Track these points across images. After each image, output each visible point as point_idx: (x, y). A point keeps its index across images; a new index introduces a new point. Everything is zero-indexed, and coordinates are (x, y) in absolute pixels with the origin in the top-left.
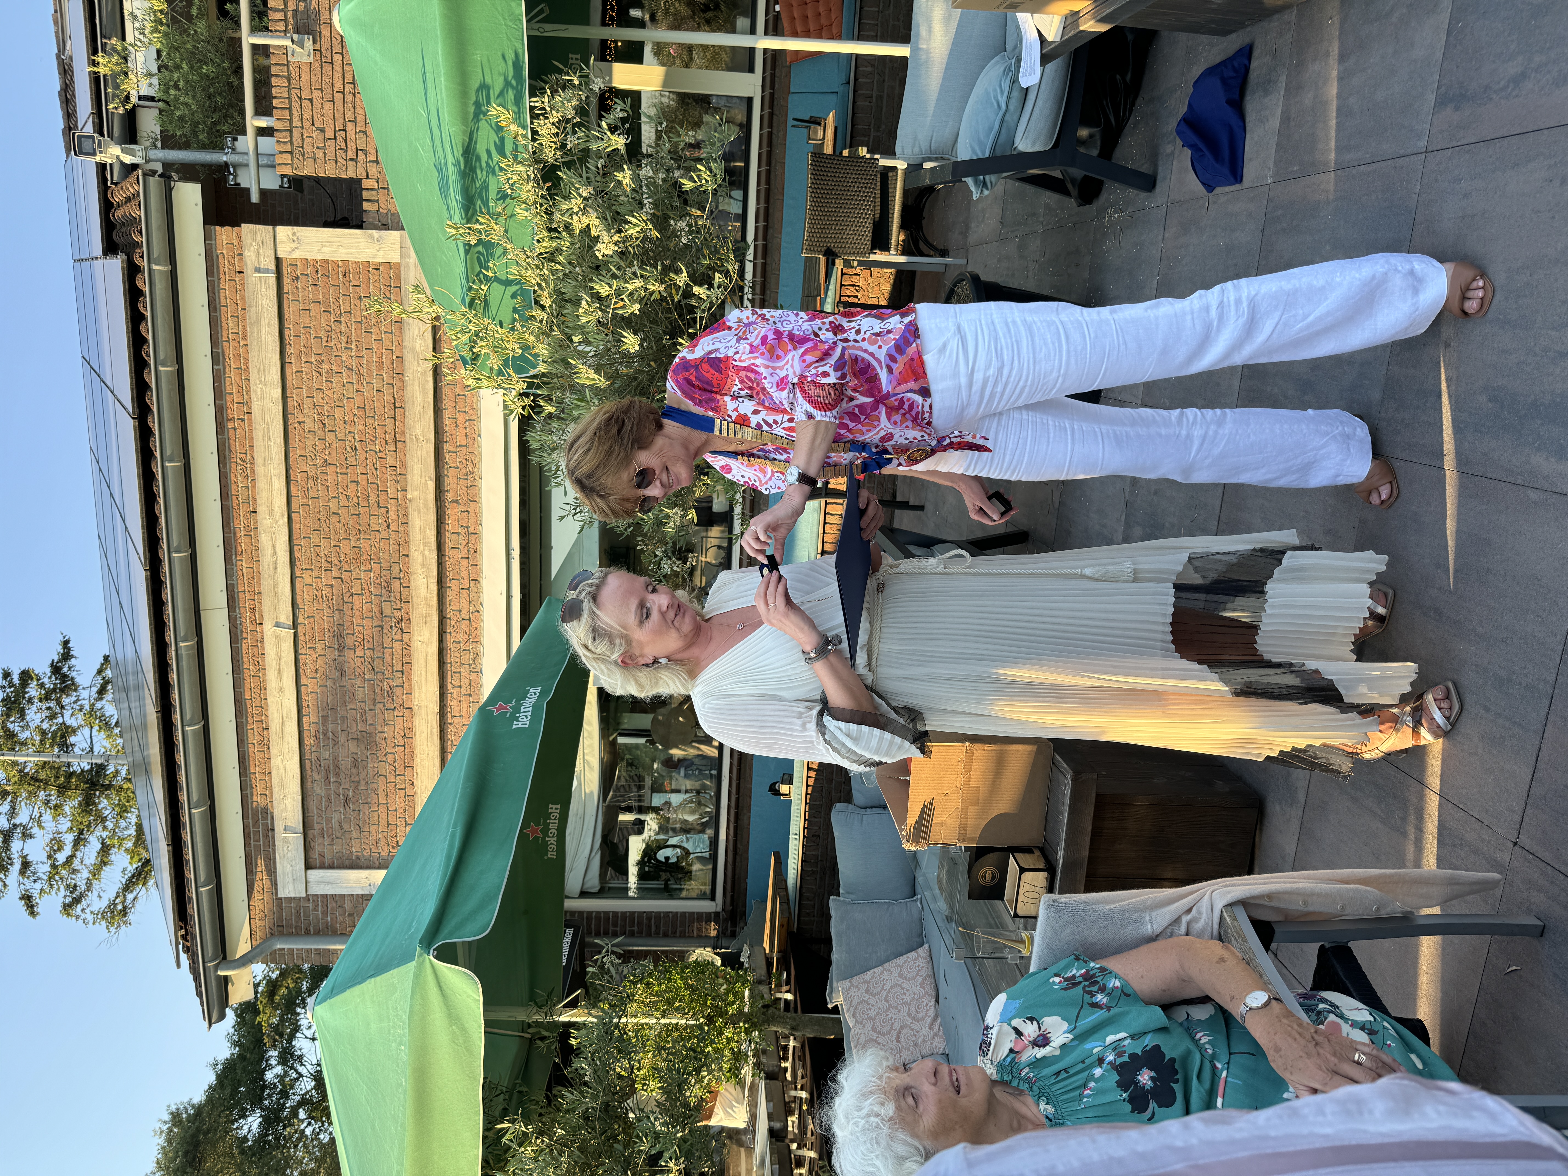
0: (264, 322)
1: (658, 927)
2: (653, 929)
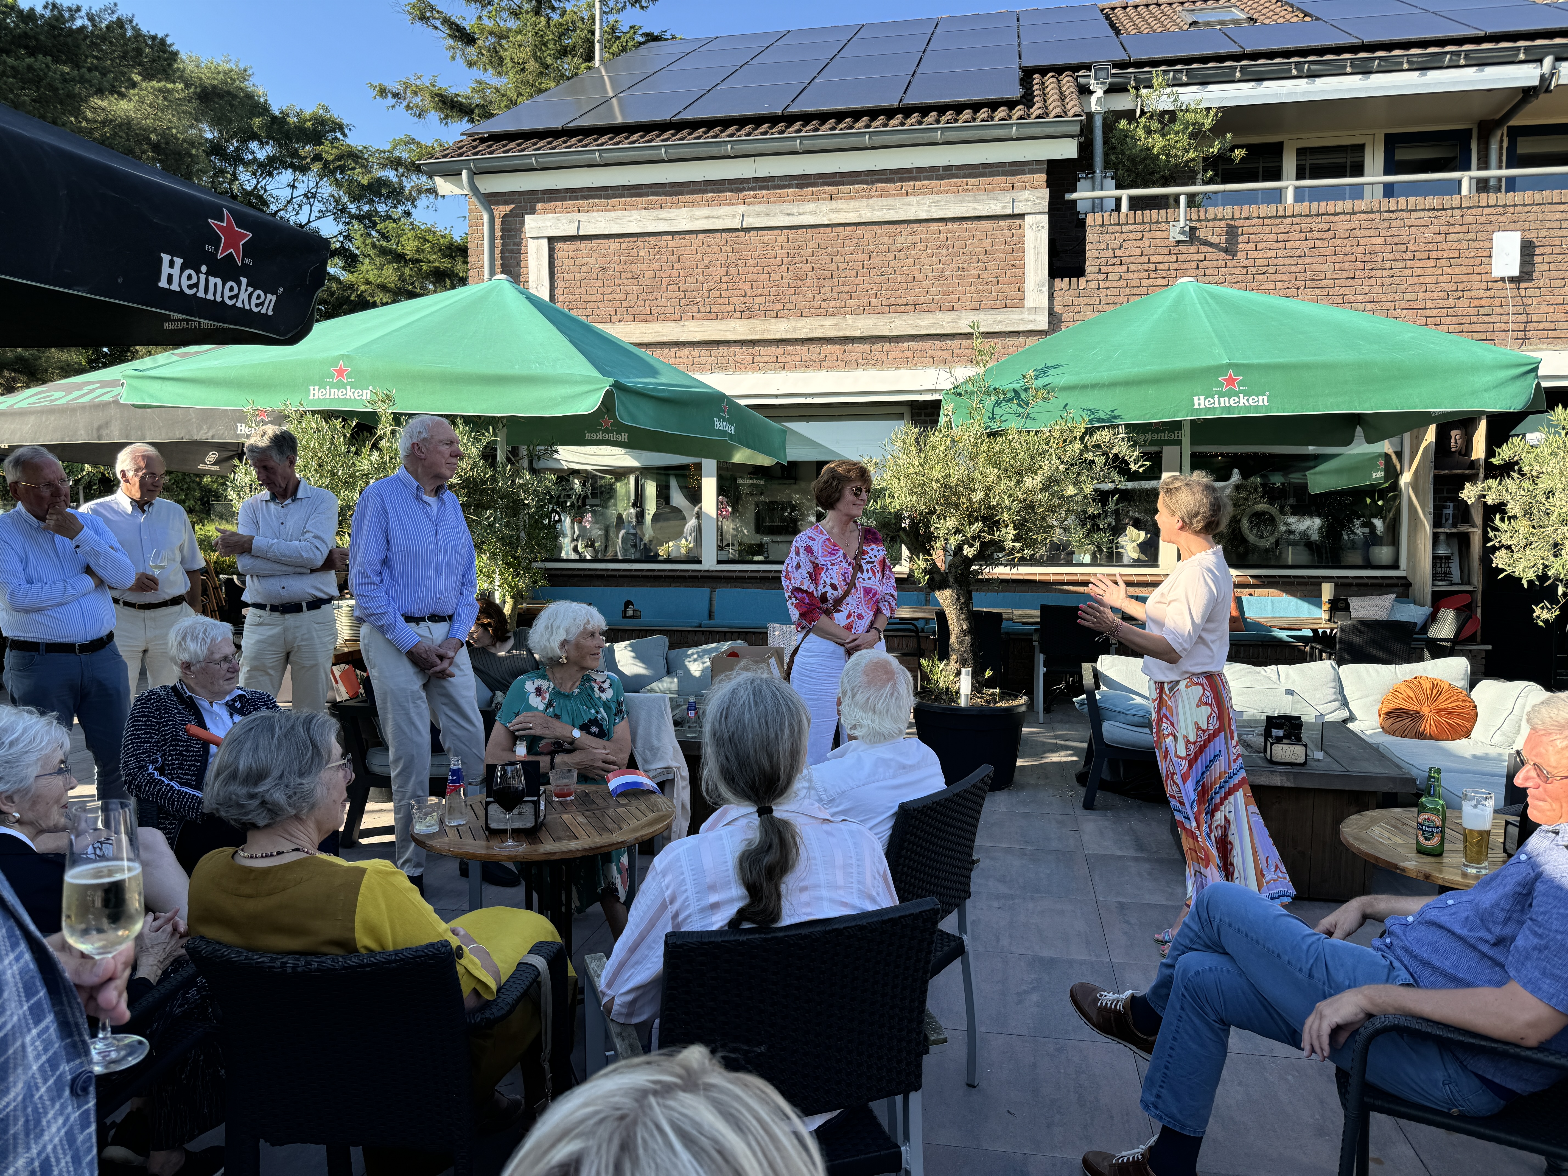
0: (976, 205)
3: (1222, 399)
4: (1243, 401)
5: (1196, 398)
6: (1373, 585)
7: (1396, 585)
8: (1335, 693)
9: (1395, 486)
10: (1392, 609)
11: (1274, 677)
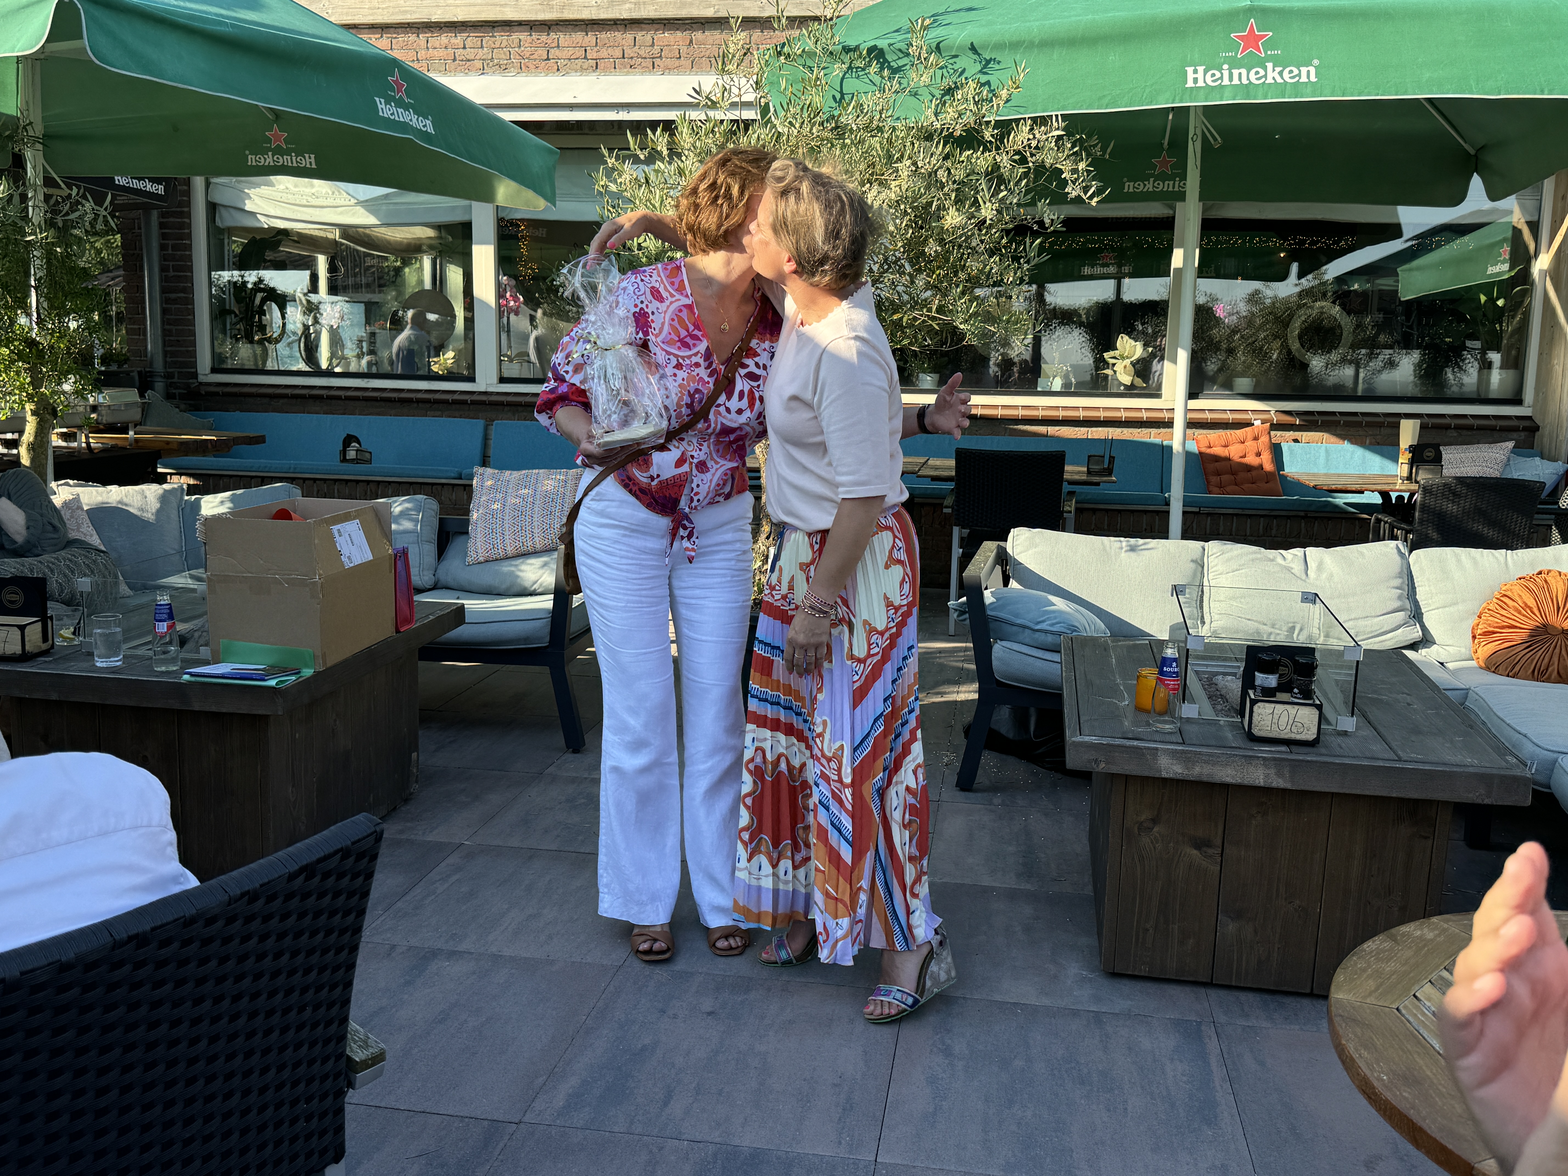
2: (173, 295)
3: (1236, 72)
4: (1272, 74)
5: (1190, 70)
6: (1480, 428)
7: (1515, 429)
8: (1400, 598)
9: (1523, 277)
10: (1507, 464)
11: (1298, 567)
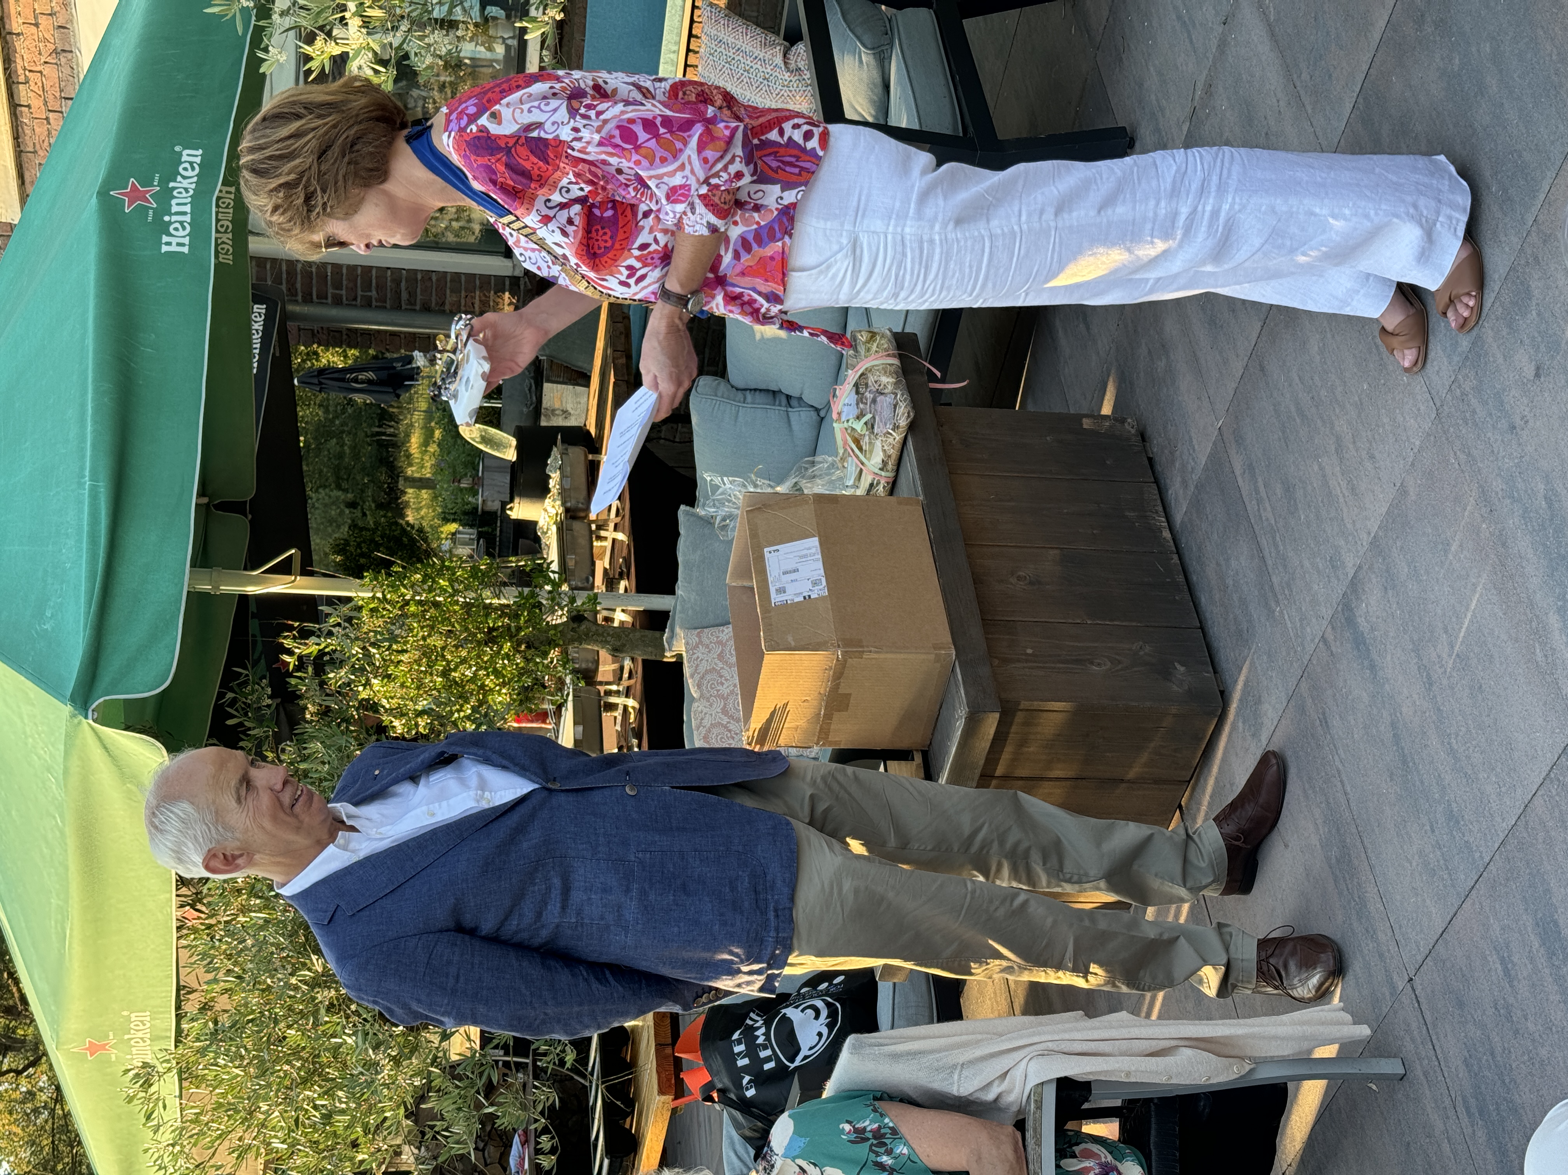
1: (412, 294)
2: (404, 296)
